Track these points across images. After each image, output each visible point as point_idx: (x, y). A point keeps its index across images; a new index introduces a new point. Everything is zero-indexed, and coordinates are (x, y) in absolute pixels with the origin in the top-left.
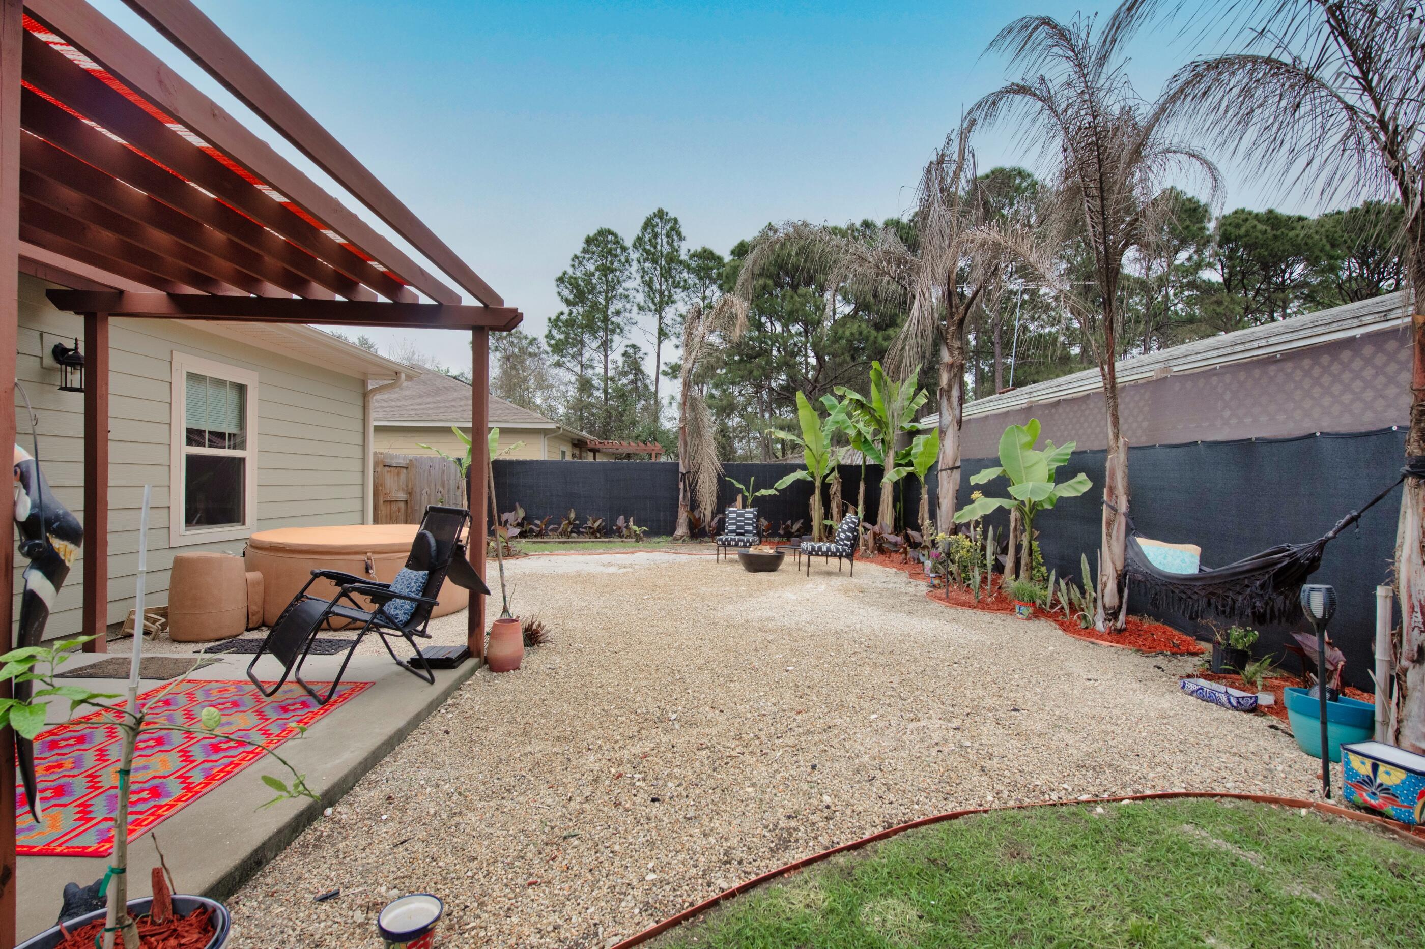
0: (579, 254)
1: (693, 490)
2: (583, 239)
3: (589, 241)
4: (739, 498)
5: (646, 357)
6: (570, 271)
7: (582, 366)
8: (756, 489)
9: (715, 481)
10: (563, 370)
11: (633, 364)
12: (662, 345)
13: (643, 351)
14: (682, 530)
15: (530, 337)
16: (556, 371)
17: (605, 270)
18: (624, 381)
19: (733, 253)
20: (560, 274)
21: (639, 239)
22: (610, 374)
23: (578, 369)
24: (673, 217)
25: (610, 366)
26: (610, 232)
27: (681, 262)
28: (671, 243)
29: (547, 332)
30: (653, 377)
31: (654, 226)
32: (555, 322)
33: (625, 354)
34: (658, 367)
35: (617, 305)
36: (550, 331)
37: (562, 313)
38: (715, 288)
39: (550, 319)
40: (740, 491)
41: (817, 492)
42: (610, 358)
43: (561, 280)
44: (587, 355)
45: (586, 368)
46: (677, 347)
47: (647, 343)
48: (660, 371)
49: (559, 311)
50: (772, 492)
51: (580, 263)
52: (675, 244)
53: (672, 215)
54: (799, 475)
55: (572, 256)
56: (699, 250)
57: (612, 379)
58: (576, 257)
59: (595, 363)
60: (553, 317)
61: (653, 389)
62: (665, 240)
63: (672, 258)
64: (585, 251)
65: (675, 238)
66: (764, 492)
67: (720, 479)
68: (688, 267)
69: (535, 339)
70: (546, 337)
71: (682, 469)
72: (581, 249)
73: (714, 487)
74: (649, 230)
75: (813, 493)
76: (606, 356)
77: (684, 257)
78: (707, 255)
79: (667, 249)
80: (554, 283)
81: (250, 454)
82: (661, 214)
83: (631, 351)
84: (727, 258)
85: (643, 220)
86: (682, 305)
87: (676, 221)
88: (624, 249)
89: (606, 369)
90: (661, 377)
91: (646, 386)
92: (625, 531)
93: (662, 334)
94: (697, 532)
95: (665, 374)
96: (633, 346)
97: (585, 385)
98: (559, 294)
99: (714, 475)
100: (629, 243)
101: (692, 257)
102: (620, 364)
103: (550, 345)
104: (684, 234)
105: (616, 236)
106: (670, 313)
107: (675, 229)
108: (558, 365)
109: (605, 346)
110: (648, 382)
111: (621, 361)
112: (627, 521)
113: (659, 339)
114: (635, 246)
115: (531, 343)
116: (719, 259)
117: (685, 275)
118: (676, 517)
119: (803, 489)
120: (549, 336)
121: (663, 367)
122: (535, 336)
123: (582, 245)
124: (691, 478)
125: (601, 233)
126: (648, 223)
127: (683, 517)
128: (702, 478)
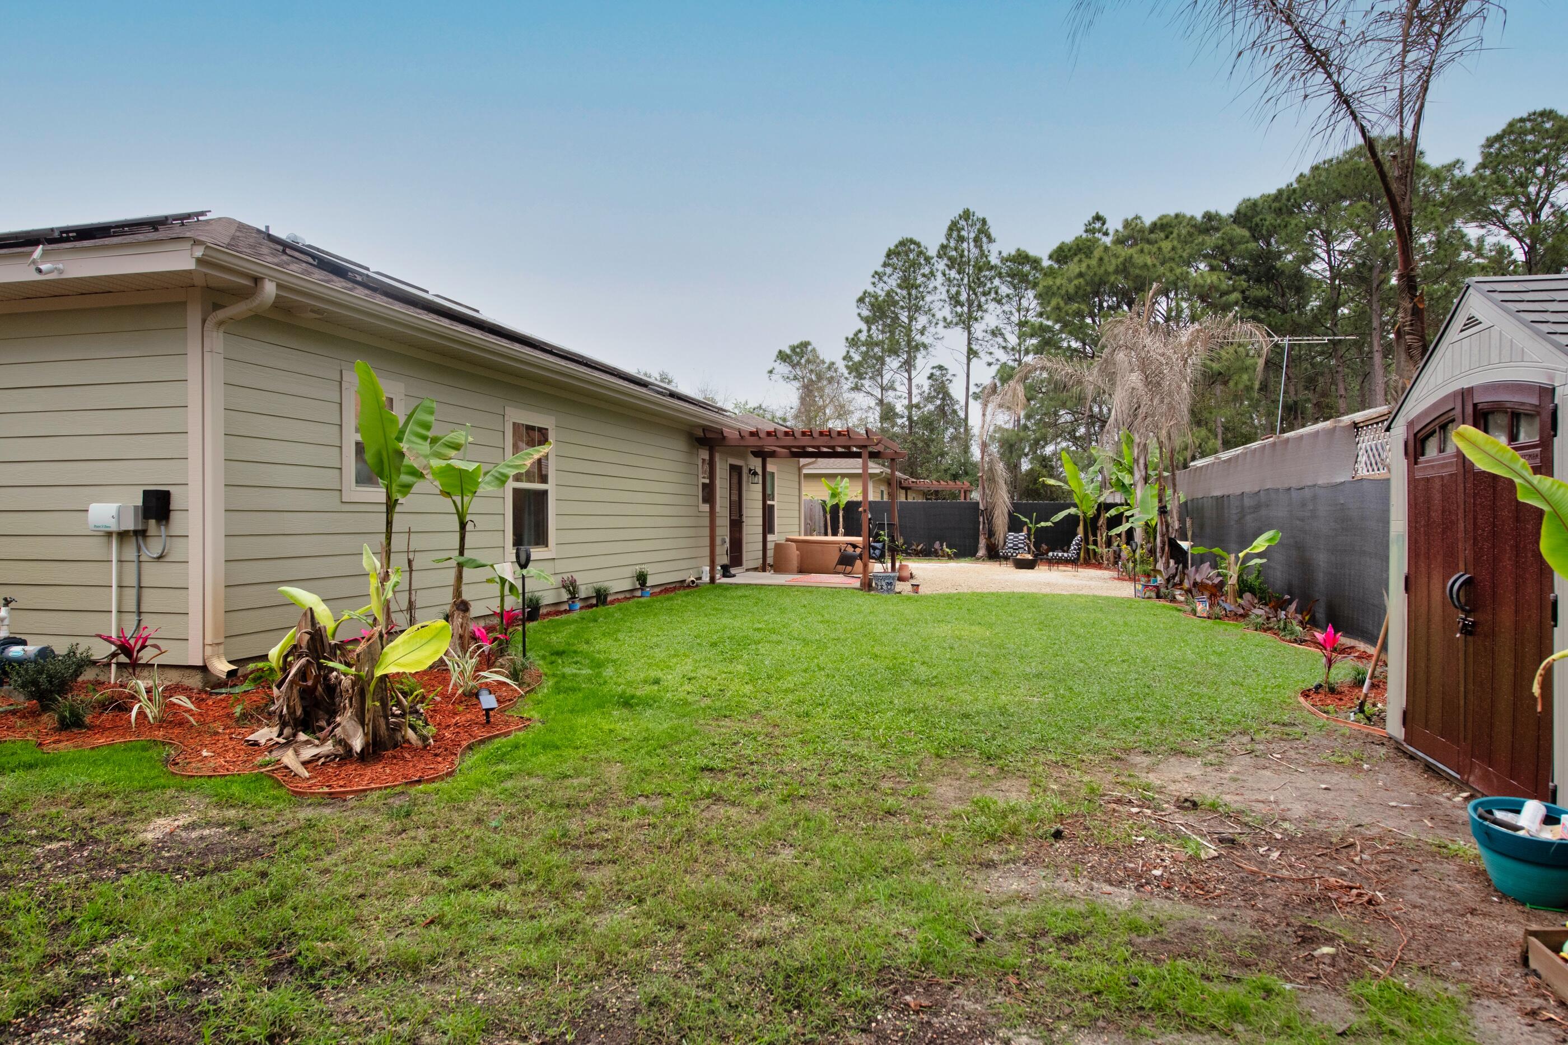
0: (880, 270)
1: (990, 522)
2: (884, 253)
3: (888, 255)
4: (1025, 529)
5: (954, 379)
6: (871, 289)
7: (883, 389)
8: (1037, 522)
9: (1006, 516)
10: (862, 394)
11: (940, 388)
13: (951, 372)
14: (982, 552)
15: (828, 361)
16: (854, 395)
17: (907, 284)
18: (931, 407)
19: (1050, 257)
20: (860, 294)
21: (944, 247)
22: (915, 401)
23: (878, 393)
24: (981, 217)
25: (915, 391)
26: (912, 241)
27: (992, 268)
28: (980, 247)
29: (845, 354)
30: (963, 403)
31: (959, 231)
32: (853, 342)
33: (931, 377)
34: (968, 389)
35: (922, 320)
36: (848, 352)
37: (860, 331)
38: (1030, 294)
39: (847, 339)
40: (1025, 523)
41: (1081, 524)
42: (914, 382)
43: (861, 300)
44: (887, 377)
45: (886, 390)
46: (990, 364)
47: (956, 366)
48: (970, 393)
49: (857, 329)
50: (1049, 524)
51: (880, 279)
52: (985, 247)
53: (980, 214)
54: (1072, 511)
55: (872, 272)
56: (1013, 253)
57: (917, 406)
58: (876, 273)
59: (897, 385)
60: (851, 336)
61: (962, 415)
62: (972, 244)
63: (982, 265)
64: (885, 265)
65: (984, 240)
66: (1043, 524)
67: (1010, 514)
68: (1000, 275)
69: (833, 363)
70: (844, 359)
71: (981, 507)
72: (882, 263)
73: (1006, 520)
74: (955, 234)
75: (1078, 525)
76: (910, 379)
77: (994, 260)
78: (1022, 258)
79: (975, 252)
80: (855, 304)
82: (966, 215)
83: (938, 373)
84: (1046, 263)
85: (949, 223)
86: (992, 315)
87: (984, 221)
88: (928, 260)
89: (910, 393)
90: (971, 400)
91: (955, 412)
92: (940, 553)
93: (972, 353)
94: (994, 554)
95: (976, 397)
96: (941, 368)
97: (888, 413)
98: (859, 315)
99: (1006, 511)
100: (932, 252)
101: (1004, 260)
102: (926, 388)
103: (847, 367)
104: (993, 235)
105: (918, 245)
106: (978, 329)
107: (984, 232)
108: (856, 388)
109: (908, 365)
110: (956, 407)
111: (926, 384)
112: (942, 545)
113: (969, 360)
114: (939, 256)
115: (829, 368)
116: (1035, 263)
117: (997, 282)
118: (977, 542)
119: (1072, 521)
120: (847, 357)
121: (973, 389)
122: (833, 360)
123: (882, 259)
124: (989, 513)
125: (902, 243)
126: (954, 227)
127: (982, 542)
128: (997, 513)
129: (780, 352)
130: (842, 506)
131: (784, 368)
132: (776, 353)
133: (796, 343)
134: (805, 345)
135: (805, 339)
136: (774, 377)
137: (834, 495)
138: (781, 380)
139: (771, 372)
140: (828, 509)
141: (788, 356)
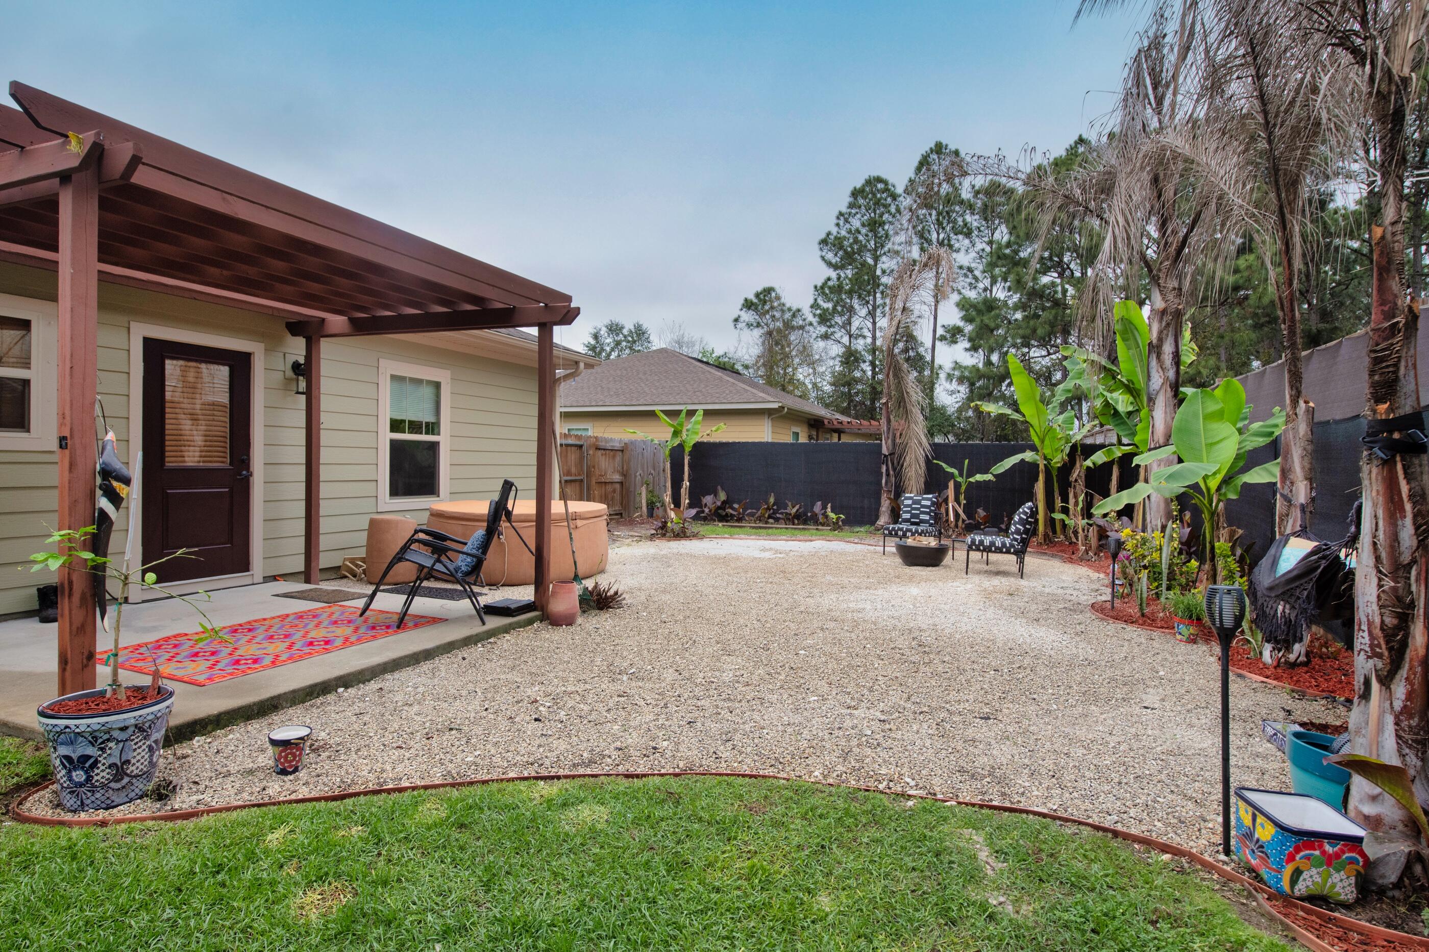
0: (844, 210)
1: (897, 474)
2: (848, 192)
3: (855, 193)
4: (951, 484)
5: (920, 321)
6: (834, 230)
7: (850, 336)
8: (971, 474)
9: (923, 464)
10: (830, 342)
11: (905, 332)
12: (940, 307)
13: (917, 314)
15: (794, 309)
16: (821, 344)
17: (874, 225)
20: (823, 236)
21: (912, 183)
23: (846, 340)
24: (953, 149)
25: (878, 334)
26: (879, 180)
27: (962, 202)
28: (950, 180)
29: (812, 301)
31: (930, 165)
32: (821, 290)
34: (935, 331)
36: (816, 300)
37: (829, 279)
39: (816, 287)
40: (952, 476)
41: (1041, 478)
42: (878, 325)
43: (824, 242)
45: (856, 338)
48: (937, 336)
50: (988, 477)
51: (846, 221)
52: (956, 180)
53: (952, 146)
54: (1028, 456)
55: (837, 213)
56: (987, 185)
58: (841, 214)
59: (864, 332)
60: (819, 284)
61: (928, 358)
62: (944, 179)
63: (952, 199)
64: (851, 206)
65: (956, 173)
66: (979, 477)
67: (928, 461)
68: (971, 207)
69: (799, 310)
70: (812, 307)
71: (885, 451)
72: (846, 204)
73: (922, 470)
74: (924, 170)
75: (1037, 480)
76: (874, 323)
77: (966, 194)
78: (995, 190)
79: (946, 188)
80: (817, 247)
81: (444, 439)
82: (939, 148)
85: (918, 159)
87: (957, 153)
88: (894, 197)
89: (874, 338)
90: (938, 343)
91: (920, 355)
92: (821, 519)
95: (943, 338)
97: (851, 358)
98: (823, 258)
99: (922, 457)
100: (900, 190)
101: (977, 194)
103: (815, 315)
104: (966, 168)
105: (885, 182)
107: (956, 165)
108: (825, 337)
110: (922, 349)
112: (824, 507)
114: (907, 192)
115: (794, 316)
118: (879, 504)
119: (1028, 472)
120: (815, 306)
122: (800, 307)
123: (848, 199)
124: (896, 459)
125: (869, 182)
126: (924, 162)
127: (885, 505)
128: (909, 459)
129: (746, 300)
130: (688, 449)
131: (748, 316)
132: (742, 301)
133: (760, 289)
134: (768, 291)
135: (767, 285)
136: (740, 325)
137: (676, 433)
138: (746, 329)
139: (736, 320)
140: (667, 453)
141: (752, 303)
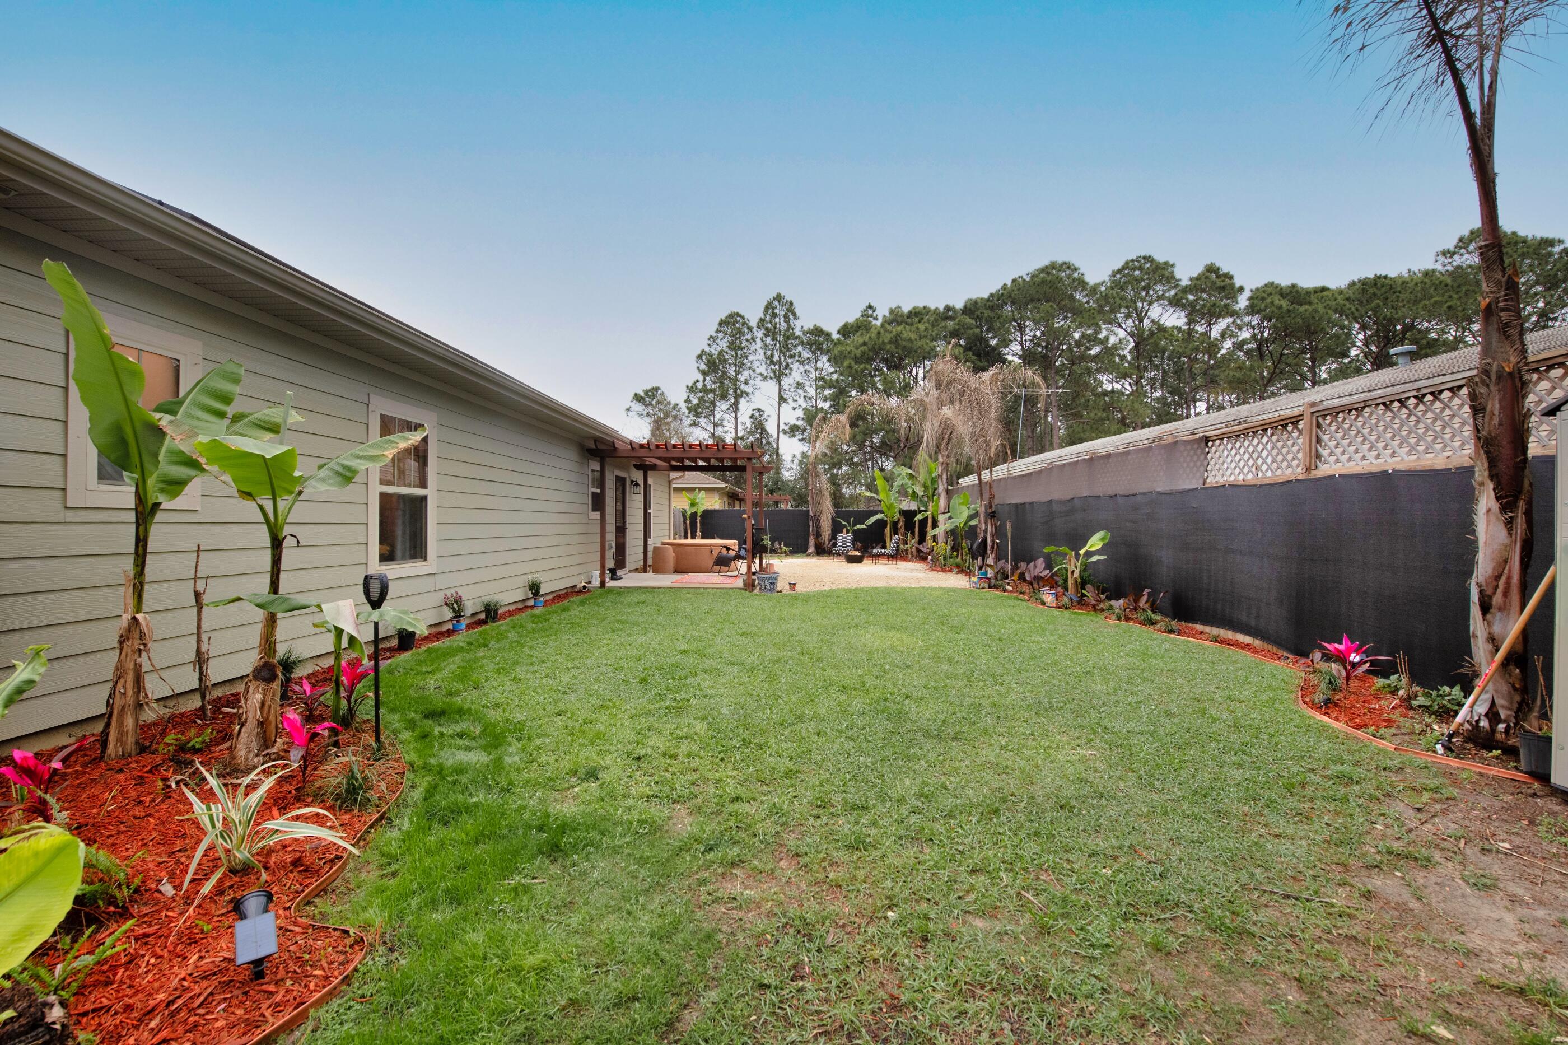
0: (714, 335)
1: (817, 526)
2: (717, 322)
3: (721, 324)
4: (844, 530)
5: (769, 419)
6: (707, 349)
7: (714, 425)
8: (854, 525)
9: (830, 520)
10: (699, 428)
11: (759, 426)
12: (781, 409)
13: (767, 413)
14: (811, 549)
15: (673, 402)
17: (734, 346)
18: (752, 439)
19: (839, 332)
20: (699, 352)
21: (762, 320)
22: (740, 434)
23: (710, 428)
25: (740, 427)
26: (738, 315)
27: (797, 338)
28: (787, 321)
29: (686, 398)
30: (775, 436)
31: (773, 309)
32: (692, 389)
33: (752, 417)
34: (779, 427)
35: (745, 375)
36: (688, 396)
37: (698, 381)
38: (825, 358)
39: (688, 386)
40: (845, 526)
41: (889, 526)
42: (739, 420)
43: (699, 357)
44: (718, 416)
45: (718, 427)
46: (794, 409)
47: (770, 409)
48: (781, 430)
49: (695, 379)
50: (863, 526)
51: (714, 341)
52: (791, 322)
53: (788, 298)
54: (880, 516)
55: (708, 336)
56: (812, 327)
57: (742, 438)
58: (711, 337)
59: (725, 423)
60: (690, 385)
61: (775, 445)
62: (782, 319)
63: (789, 335)
64: (718, 331)
65: (791, 317)
66: (858, 527)
67: (833, 519)
68: (802, 343)
69: (677, 405)
70: (686, 401)
71: (811, 514)
72: (715, 329)
73: (830, 524)
74: (770, 311)
75: (886, 527)
76: (736, 418)
77: (798, 332)
78: (817, 331)
79: (784, 326)
80: (695, 359)
82: (779, 298)
83: (757, 414)
84: (835, 336)
85: (765, 303)
86: (797, 373)
87: (791, 303)
88: (750, 329)
89: (736, 429)
90: (781, 435)
91: (769, 443)
92: (779, 551)
93: (782, 399)
94: (821, 551)
95: (785, 432)
96: (759, 410)
98: (698, 368)
99: (830, 517)
100: (753, 323)
101: (805, 333)
102: (749, 425)
103: (688, 408)
104: (798, 314)
105: (743, 317)
106: (787, 382)
107: (791, 311)
108: (694, 424)
109: (735, 406)
110: (771, 439)
111: (749, 423)
112: (780, 545)
113: (780, 404)
114: (758, 327)
115: (674, 408)
116: (828, 335)
117: (800, 348)
118: (808, 541)
119: (881, 524)
120: (688, 401)
121: (782, 427)
122: (677, 402)
123: (716, 326)
124: (817, 519)
125: (731, 316)
126: (769, 306)
127: (812, 541)
128: (823, 518)
129: (636, 394)
130: (699, 514)
131: (638, 407)
132: (632, 395)
133: (649, 387)
134: (657, 389)
135: (655, 385)
136: (631, 414)
137: (693, 505)
138: (636, 416)
139: (628, 410)
140: (688, 516)
141: (642, 398)
